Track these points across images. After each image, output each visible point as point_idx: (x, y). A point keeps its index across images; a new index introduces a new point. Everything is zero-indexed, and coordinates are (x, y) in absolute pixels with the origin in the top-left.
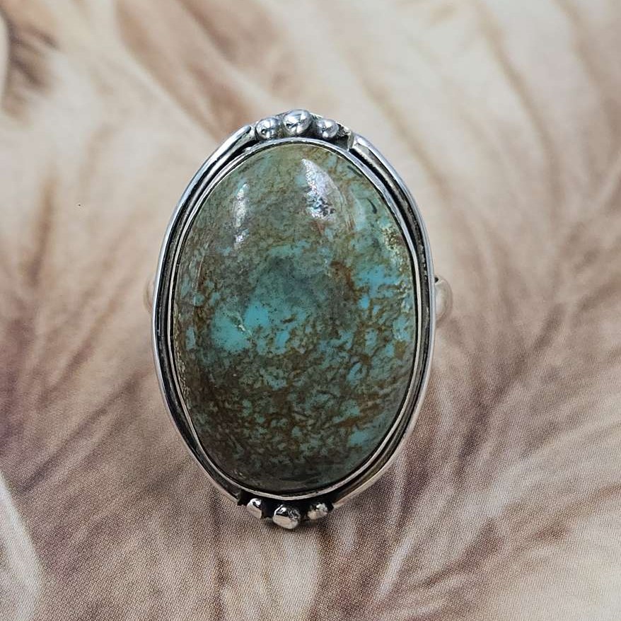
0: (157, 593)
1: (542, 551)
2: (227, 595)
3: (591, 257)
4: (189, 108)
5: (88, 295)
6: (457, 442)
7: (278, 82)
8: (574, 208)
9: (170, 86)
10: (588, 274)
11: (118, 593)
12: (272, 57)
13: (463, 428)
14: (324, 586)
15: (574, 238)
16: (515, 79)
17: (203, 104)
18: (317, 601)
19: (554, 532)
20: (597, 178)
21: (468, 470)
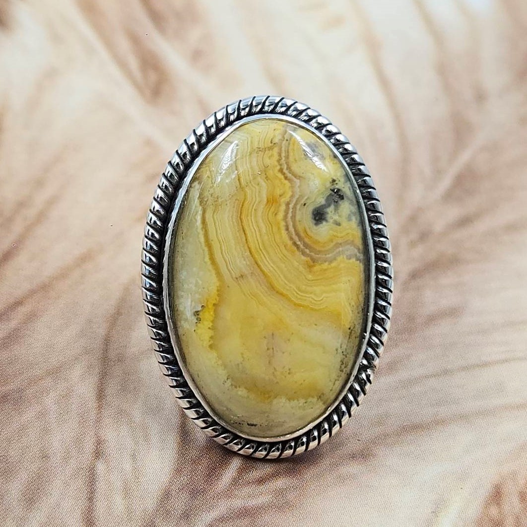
0: (45, 457)
1: (353, 468)
2: (101, 467)
3: (424, 236)
4: (122, 64)
5: (22, 205)
7: (197, 56)
8: (416, 195)
9: (109, 44)
10: (419, 250)
11: (14, 453)
12: (194, 35)
14: (178, 471)
15: (413, 219)
16: (385, 83)
17: (133, 63)
18: (171, 483)
19: (363, 455)
20: (438, 173)
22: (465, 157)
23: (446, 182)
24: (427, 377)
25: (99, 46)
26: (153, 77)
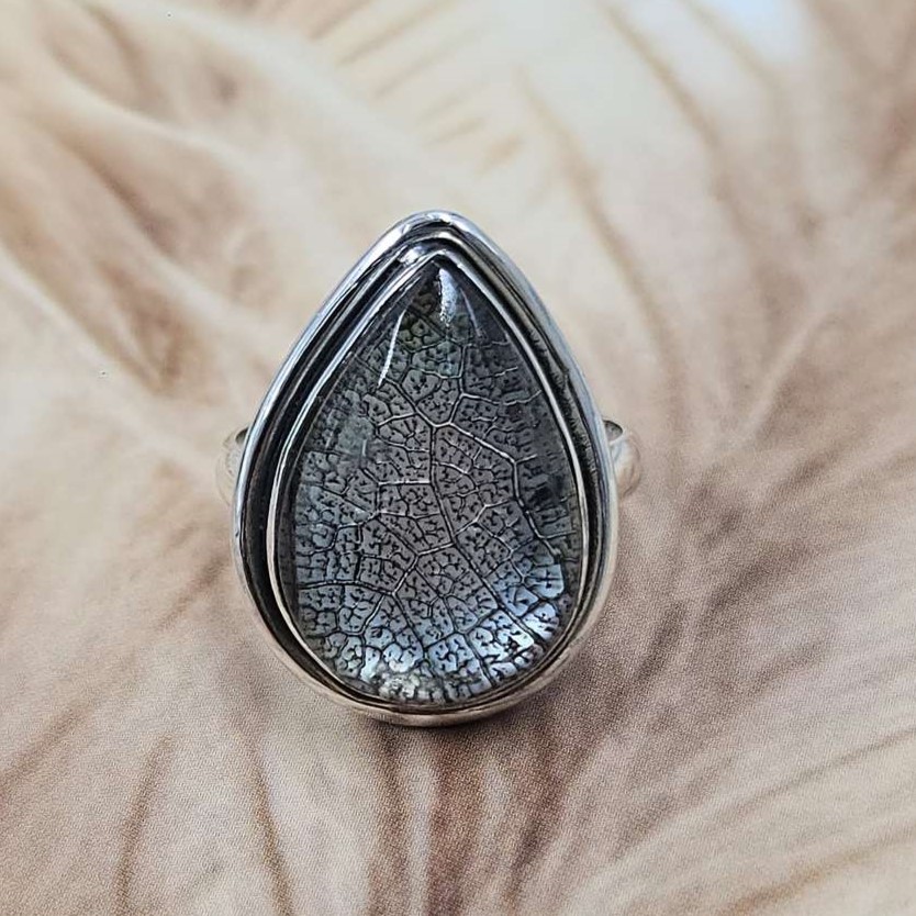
4: (99, 333)
6: (511, 842)
7: (241, 283)
9: (70, 302)
10: (726, 548)
12: (232, 242)
13: (521, 819)
16: (616, 245)
17: (121, 325)
20: (743, 390)
21: (527, 887)
22: (792, 350)
23: (762, 405)
24: (772, 793)
25: (50, 308)
26: (162, 341)
